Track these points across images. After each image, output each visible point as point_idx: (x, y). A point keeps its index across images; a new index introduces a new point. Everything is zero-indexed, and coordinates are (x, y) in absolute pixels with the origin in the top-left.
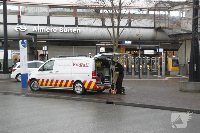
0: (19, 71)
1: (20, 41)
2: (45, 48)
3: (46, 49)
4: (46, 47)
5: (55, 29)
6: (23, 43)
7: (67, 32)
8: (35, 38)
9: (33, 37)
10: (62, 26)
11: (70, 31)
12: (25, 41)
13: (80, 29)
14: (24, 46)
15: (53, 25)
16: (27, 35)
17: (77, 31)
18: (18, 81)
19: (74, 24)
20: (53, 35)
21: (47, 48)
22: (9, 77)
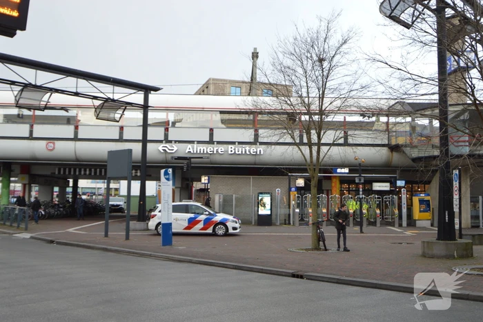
0: (160, 218)
1: (163, 171)
3: (207, 182)
4: (207, 178)
5: (221, 148)
6: (166, 173)
7: (240, 152)
8: (187, 164)
9: (185, 162)
10: (233, 143)
11: (245, 152)
12: (170, 171)
13: (262, 149)
14: (168, 179)
15: (219, 143)
16: (176, 159)
17: (256, 152)
18: (159, 234)
19: (252, 140)
20: (218, 158)
21: (209, 180)
22: (146, 227)
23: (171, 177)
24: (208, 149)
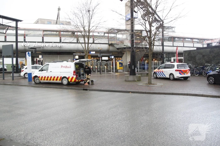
0: (26, 71)
1: (27, 53)
2: (40, 56)
3: (41, 57)
4: (41, 56)
5: (47, 45)
6: (28, 54)
7: (54, 46)
8: (35, 50)
9: (34, 50)
10: (52, 42)
11: (56, 46)
12: (30, 53)
13: (63, 45)
14: (29, 56)
15: (46, 42)
16: (30, 48)
17: (61, 46)
18: (25, 78)
19: (59, 41)
20: (45, 48)
21: (42, 57)
22: (19, 75)
23: (30, 55)
24: (42, 45)
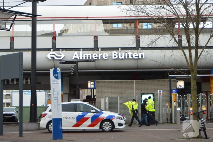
0: (51, 116)
2: (90, 84)
3: (93, 86)
4: (93, 83)
5: (105, 54)
7: (123, 57)
8: (74, 68)
9: (72, 66)
10: (116, 49)
11: (128, 57)
13: (143, 54)
14: (57, 78)
15: (103, 49)
16: (63, 63)
17: (138, 57)
18: (50, 132)
19: (134, 46)
20: (102, 64)
21: (94, 85)
22: (37, 127)
23: (60, 76)
24: (94, 55)
